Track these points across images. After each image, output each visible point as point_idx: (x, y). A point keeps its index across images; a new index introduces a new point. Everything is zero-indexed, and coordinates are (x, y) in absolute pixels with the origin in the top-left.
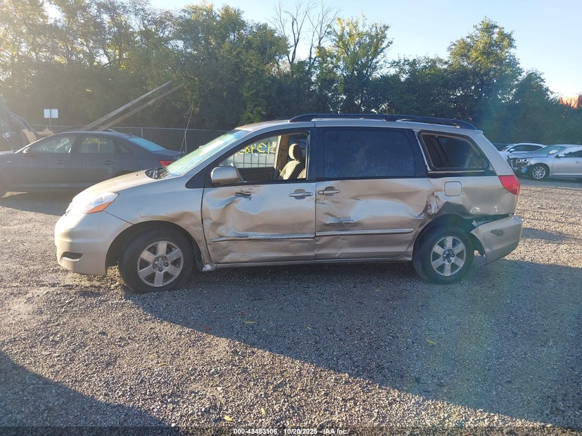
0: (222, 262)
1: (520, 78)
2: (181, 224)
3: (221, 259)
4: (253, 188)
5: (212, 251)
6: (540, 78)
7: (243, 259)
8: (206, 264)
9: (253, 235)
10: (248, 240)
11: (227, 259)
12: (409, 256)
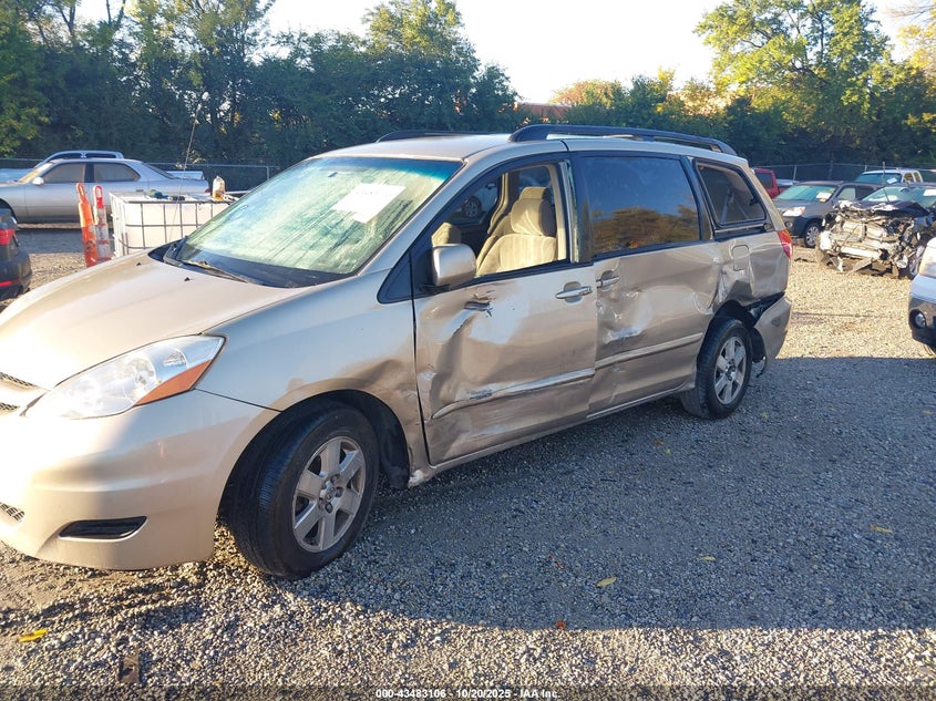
0: (445, 458)
1: (476, 74)
2: (377, 390)
3: (444, 452)
4: (494, 287)
5: (432, 440)
6: (503, 75)
7: (479, 444)
8: (416, 469)
9: (496, 389)
10: (491, 401)
11: (454, 448)
12: (691, 381)
